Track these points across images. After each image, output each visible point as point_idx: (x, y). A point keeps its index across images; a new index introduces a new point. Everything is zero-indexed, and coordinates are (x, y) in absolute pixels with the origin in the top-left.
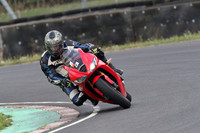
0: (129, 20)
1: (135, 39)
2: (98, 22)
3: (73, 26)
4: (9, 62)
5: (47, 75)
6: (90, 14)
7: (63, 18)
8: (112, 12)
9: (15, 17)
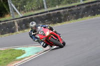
0: (63, 14)
1: (65, 21)
2: (52, 15)
3: (43, 18)
4: (21, 32)
5: (32, 38)
6: (48, 13)
7: (39, 15)
8: (56, 12)
9: (21, 16)
